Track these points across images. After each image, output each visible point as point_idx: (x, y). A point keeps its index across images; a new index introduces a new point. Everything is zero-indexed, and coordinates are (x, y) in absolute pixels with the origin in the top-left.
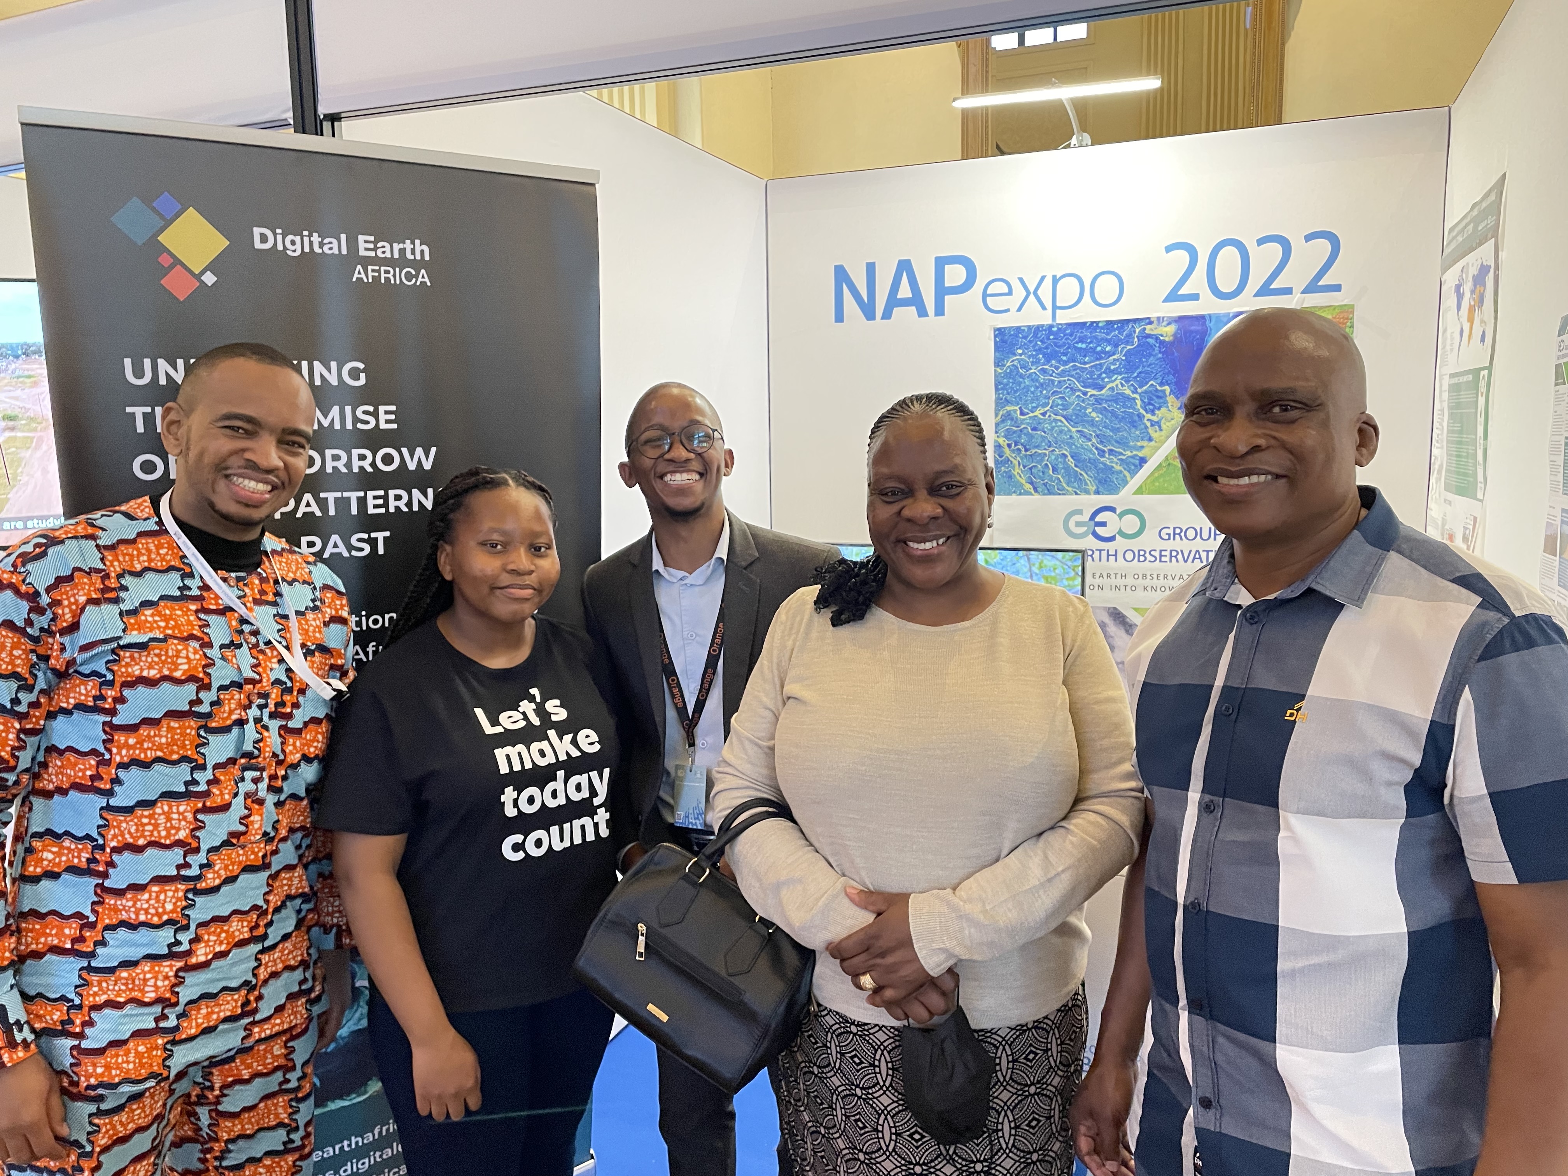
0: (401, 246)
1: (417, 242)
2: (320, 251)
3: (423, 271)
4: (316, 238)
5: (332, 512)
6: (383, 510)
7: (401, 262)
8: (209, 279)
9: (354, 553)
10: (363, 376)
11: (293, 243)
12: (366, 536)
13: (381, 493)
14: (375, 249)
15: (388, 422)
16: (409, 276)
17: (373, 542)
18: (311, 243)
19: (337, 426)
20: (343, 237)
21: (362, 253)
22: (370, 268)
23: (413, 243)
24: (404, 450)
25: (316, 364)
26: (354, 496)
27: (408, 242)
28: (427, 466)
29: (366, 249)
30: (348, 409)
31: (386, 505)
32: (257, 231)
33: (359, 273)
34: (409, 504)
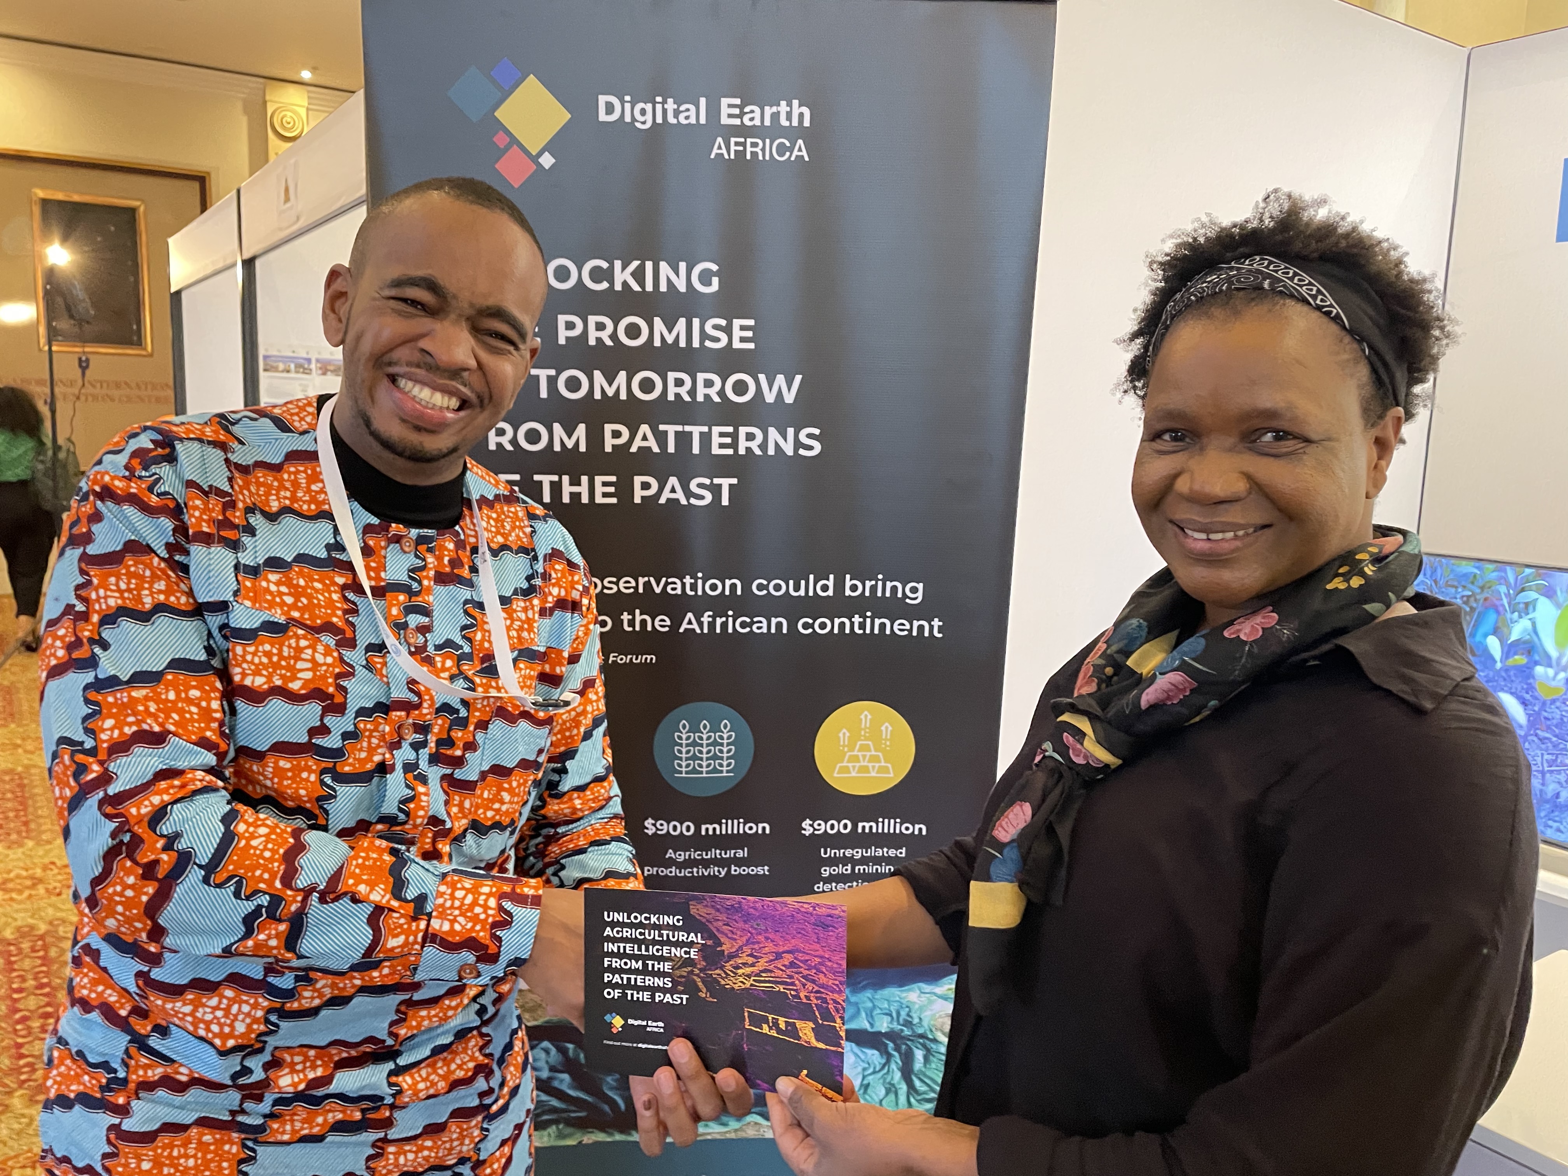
0: (774, 109)
1: (796, 103)
2: (674, 121)
3: (800, 142)
4: (671, 105)
5: (671, 449)
6: (730, 452)
7: (773, 131)
8: (547, 161)
9: (693, 501)
10: (715, 281)
11: (643, 112)
12: (707, 481)
13: (730, 429)
14: (741, 116)
15: (743, 340)
16: (781, 150)
17: (716, 490)
18: (665, 111)
19: (682, 344)
20: (703, 101)
21: (725, 120)
22: (733, 140)
23: (790, 105)
24: (762, 377)
25: (663, 265)
26: (696, 430)
27: (783, 103)
28: (789, 398)
29: (730, 116)
30: (696, 322)
31: (734, 445)
32: (602, 99)
33: (718, 148)
34: (763, 446)
